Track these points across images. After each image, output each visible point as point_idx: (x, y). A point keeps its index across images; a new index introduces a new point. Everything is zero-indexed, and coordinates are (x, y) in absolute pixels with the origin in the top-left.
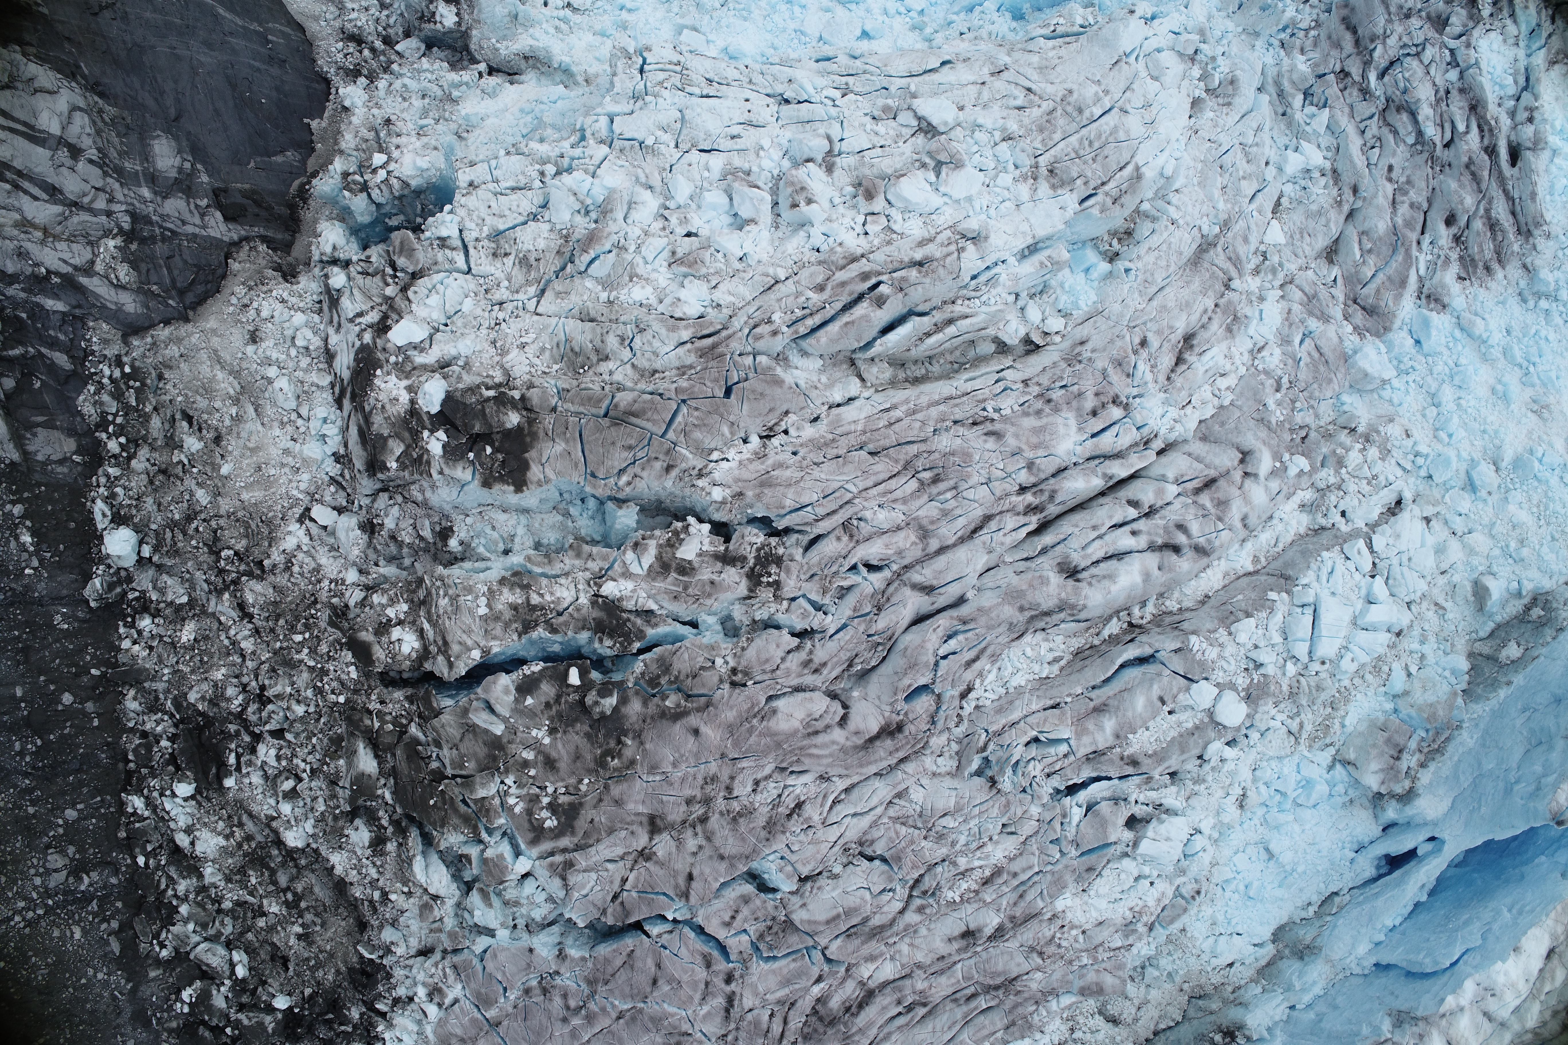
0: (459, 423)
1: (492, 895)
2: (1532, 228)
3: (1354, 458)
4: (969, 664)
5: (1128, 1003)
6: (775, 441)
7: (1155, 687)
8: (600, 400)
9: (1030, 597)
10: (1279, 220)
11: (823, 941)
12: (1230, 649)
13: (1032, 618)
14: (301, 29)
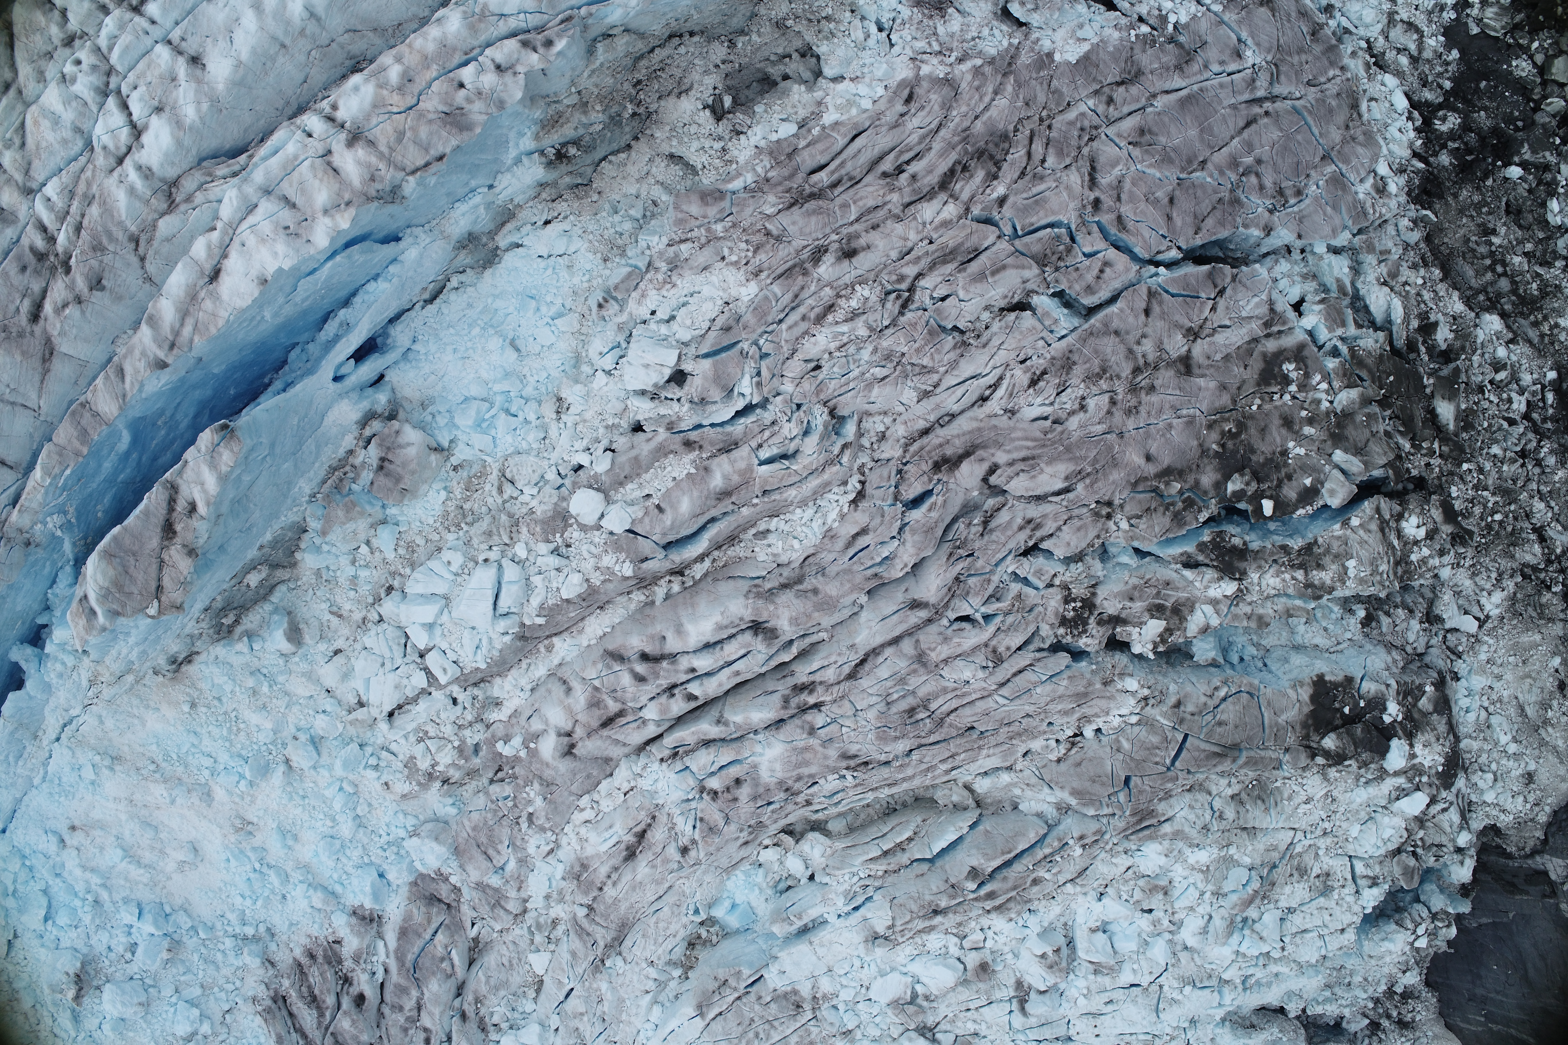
0: (1374, 733)
1: (1334, 287)
2: (273, 1006)
3: (446, 758)
4: (864, 531)
5: (660, 178)
6: (1070, 733)
7: (668, 523)
8: (1246, 764)
9: (809, 605)
10: (536, 975)
11: (1003, 246)
12: (588, 566)
13: (800, 580)
14: (1448, 1026)
